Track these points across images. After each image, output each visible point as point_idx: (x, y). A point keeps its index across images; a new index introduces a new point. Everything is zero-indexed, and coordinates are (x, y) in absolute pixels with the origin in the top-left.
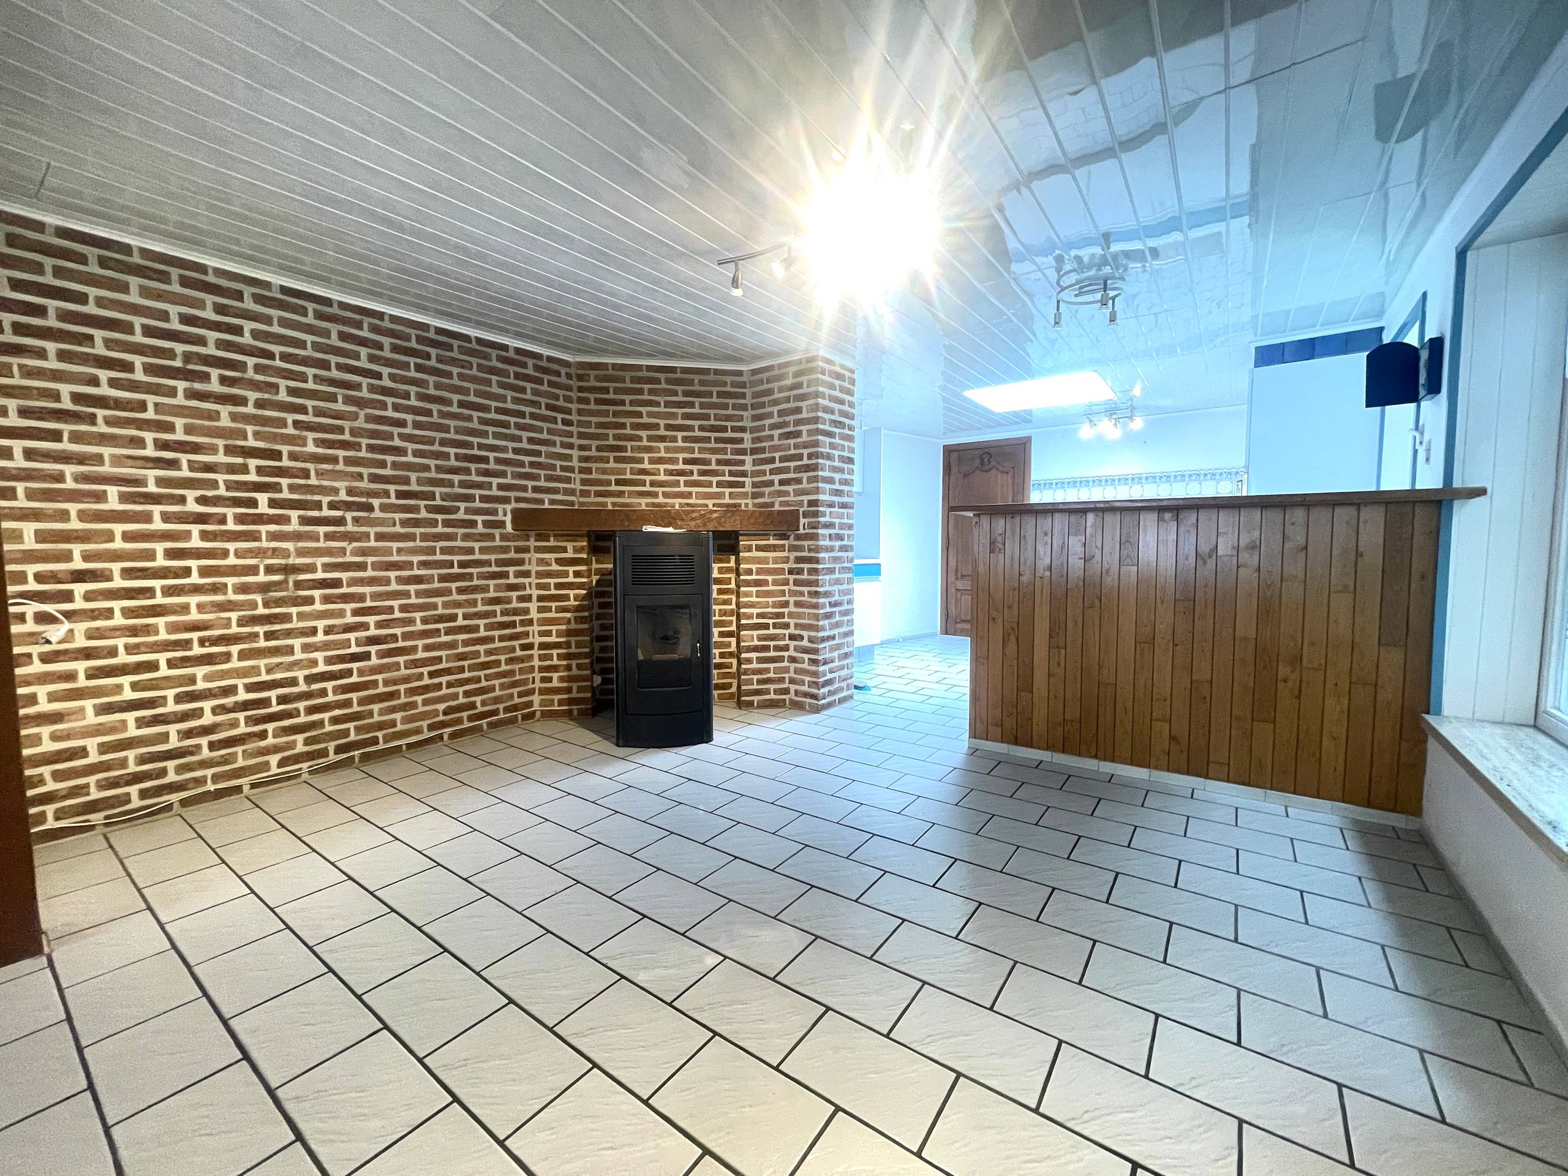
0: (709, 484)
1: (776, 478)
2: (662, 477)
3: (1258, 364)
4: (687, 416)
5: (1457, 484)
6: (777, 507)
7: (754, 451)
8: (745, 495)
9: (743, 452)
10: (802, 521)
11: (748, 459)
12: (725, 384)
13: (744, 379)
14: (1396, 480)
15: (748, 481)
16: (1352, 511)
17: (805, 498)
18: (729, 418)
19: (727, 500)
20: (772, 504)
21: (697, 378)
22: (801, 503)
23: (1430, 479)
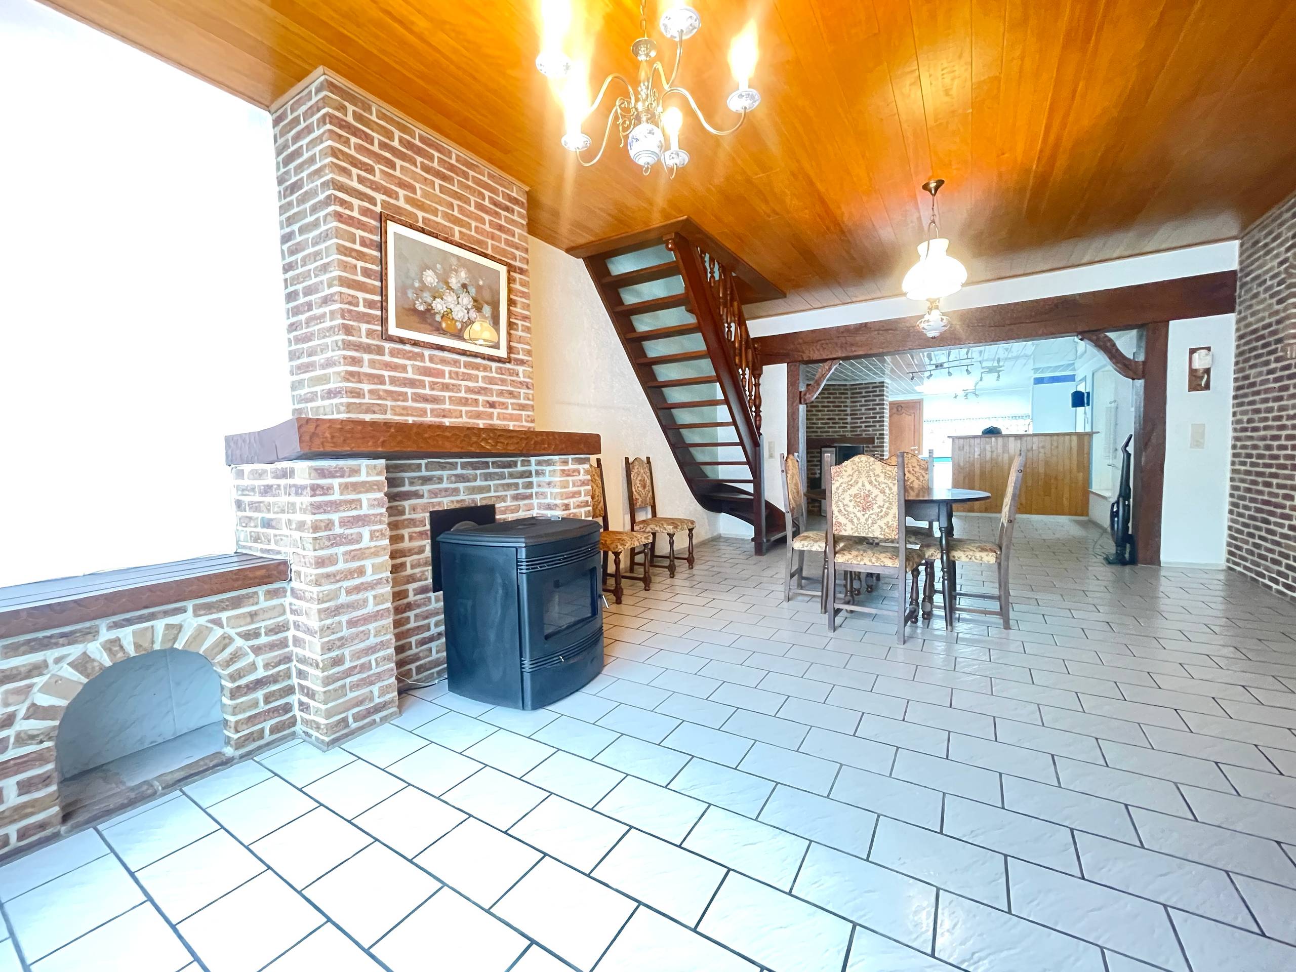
0: (835, 427)
1: (863, 425)
2: (820, 425)
3: (1035, 383)
4: (828, 402)
5: (1094, 431)
6: (864, 436)
7: (851, 415)
8: (847, 431)
9: (847, 415)
10: (876, 441)
11: (849, 417)
12: (841, 389)
13: (848, 387)
14: (1080, 429)
15: (848, 426)
16: (1068, 437)
17: (878, 433)
18: (842, 402)
19: (842, 433)
20: (861, 435)
21: (831, 387)
22: (876, 434)
23: (1088, 430)
